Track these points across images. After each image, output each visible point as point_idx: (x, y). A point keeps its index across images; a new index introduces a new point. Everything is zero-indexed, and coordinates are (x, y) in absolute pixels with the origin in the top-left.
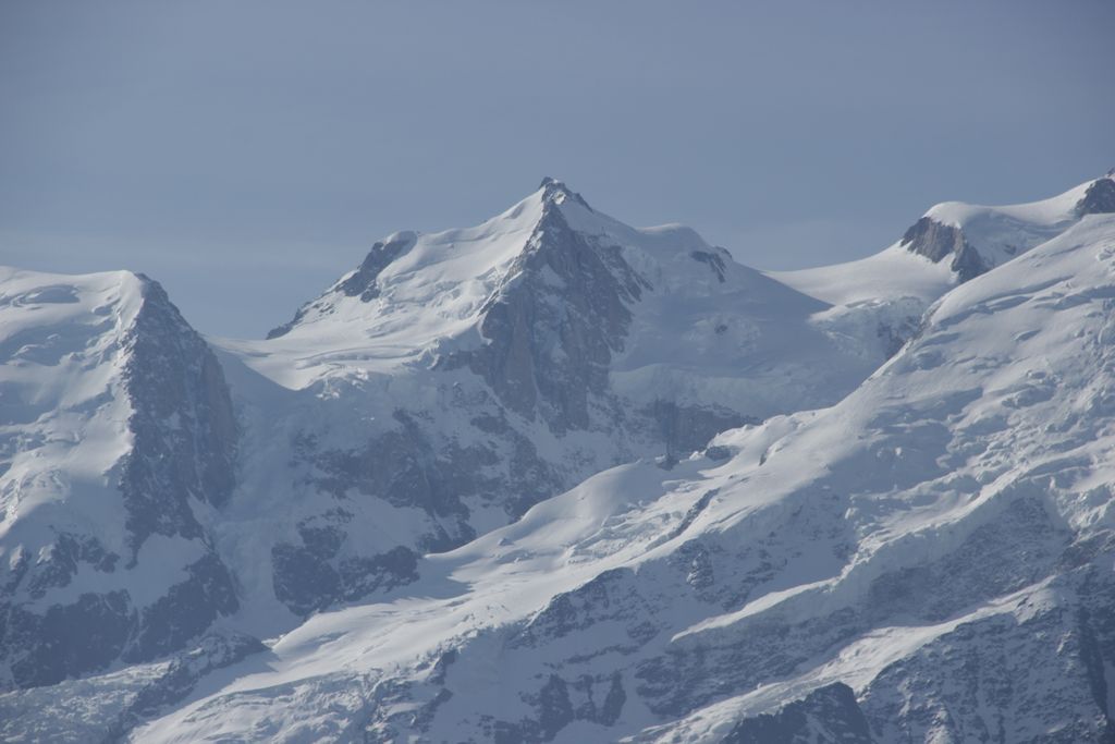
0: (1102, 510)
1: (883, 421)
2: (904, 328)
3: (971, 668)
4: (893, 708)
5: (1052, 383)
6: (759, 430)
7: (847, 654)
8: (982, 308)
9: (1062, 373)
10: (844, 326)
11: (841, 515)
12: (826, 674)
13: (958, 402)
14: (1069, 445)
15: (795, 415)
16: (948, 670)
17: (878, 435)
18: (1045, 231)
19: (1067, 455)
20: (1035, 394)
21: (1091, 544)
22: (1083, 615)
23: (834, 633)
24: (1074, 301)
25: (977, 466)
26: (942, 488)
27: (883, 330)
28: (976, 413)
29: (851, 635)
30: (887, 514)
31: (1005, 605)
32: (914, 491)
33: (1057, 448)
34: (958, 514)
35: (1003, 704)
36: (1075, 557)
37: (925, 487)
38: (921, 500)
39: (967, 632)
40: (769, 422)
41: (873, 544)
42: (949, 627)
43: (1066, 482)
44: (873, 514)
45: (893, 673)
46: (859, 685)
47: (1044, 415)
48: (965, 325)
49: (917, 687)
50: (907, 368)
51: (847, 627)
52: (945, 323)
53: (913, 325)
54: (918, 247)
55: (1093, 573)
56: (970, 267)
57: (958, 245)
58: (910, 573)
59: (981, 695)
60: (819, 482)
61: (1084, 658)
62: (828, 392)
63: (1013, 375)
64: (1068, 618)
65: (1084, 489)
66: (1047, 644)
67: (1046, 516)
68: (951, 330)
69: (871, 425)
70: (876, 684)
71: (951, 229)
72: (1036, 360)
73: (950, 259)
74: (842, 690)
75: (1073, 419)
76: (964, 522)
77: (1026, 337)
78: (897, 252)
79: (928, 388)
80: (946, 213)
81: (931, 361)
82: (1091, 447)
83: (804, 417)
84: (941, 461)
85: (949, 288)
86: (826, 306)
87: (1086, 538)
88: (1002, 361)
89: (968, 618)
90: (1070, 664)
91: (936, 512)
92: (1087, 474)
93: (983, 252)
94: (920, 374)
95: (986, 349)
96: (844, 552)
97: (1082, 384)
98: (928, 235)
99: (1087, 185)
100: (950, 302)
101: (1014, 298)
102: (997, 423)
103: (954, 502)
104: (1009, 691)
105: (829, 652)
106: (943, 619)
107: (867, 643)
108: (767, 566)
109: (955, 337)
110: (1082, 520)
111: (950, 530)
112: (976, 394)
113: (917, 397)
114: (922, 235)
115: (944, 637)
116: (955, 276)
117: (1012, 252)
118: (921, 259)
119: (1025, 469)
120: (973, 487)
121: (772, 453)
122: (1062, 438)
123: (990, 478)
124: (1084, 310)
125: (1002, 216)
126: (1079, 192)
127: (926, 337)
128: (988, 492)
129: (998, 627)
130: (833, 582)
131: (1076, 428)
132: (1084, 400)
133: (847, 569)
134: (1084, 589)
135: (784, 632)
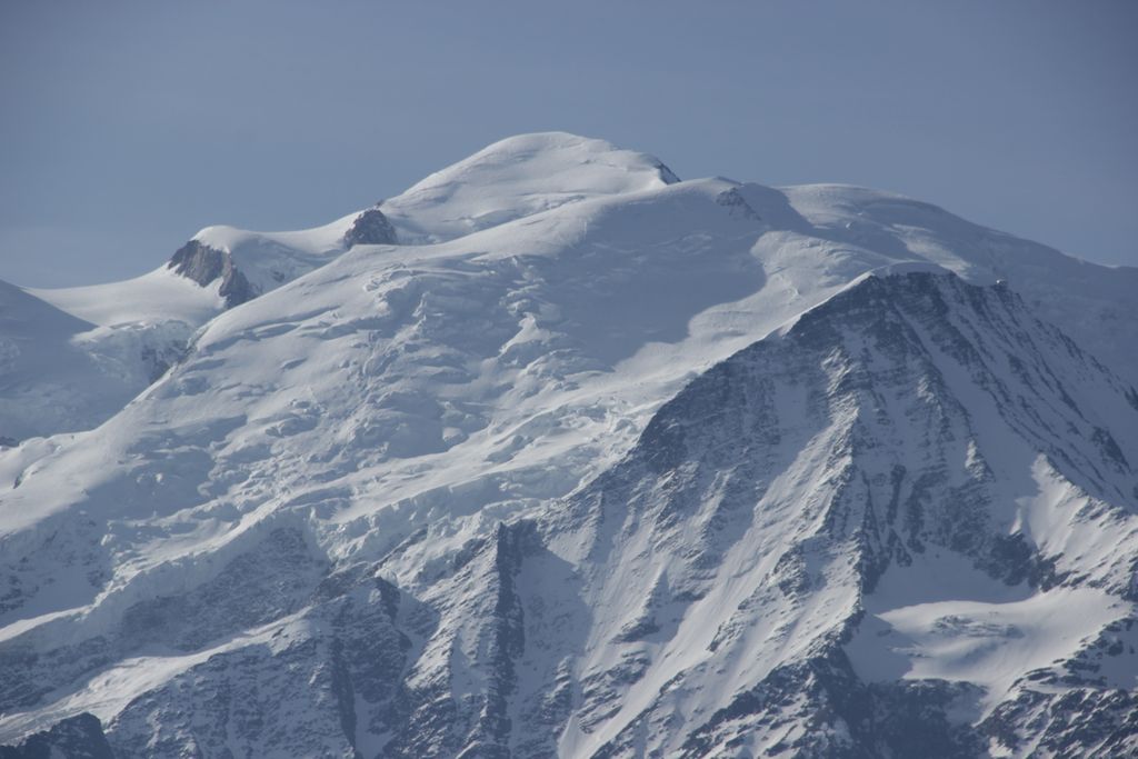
0: (360, 541)
1: (145, 446)
2: (169, 352)
3: (223, 699)
4: (141, 739)
5: (316, 413)
6: (14, 452)
7: (96, 684)
8: (249, 334)
9: (326, 403)
10: (107, 347)
11: (96, 542)
12: (73, 704)
13: (222, 429)
14: (331, 476)
15: (53, 438)
16: (198, 701)
17: (138, 461)
18: (315, 260)
19: (328, 485)
20: (299, 423)
21: (347, 575)
22: (337, 646)
23: (84, 662)
24: (340, 332)
25: (238, 495)
26: (202, 515)
27: (148, 353)
28: (239, 440)
29: (101, 664)
30: (145, 540)
31: (260, 636)
32: (173, 518)
33: (318, 478)
34: (217, 543)
35: (253, 736)
36: (331, 588)
37: (185, 514)
38: (180, 528)
39: (219, 663)
40: (25, 444)
41: (128, 572)
42: (202, 657)
43: (326, 513)
44: (130, 541)
45: (143, 703)
46: (106, 716)
47: (307, 445)
48: (232, 351)
49: (167, 719)
50: (171, 393)
51: (98, 657)
52: (211, 348)
53: (180, 351)
54: (185, 270)
55: (348, 605)
56: (238, 293)
57: (227, 269)
58: (166, 601)
59: (231, 727)
60: (75, 507)
61: (335, 690)
62: (88, 415)
63: (278, 403)
64: (321, 650)
65: (343, 519)
66: (300, 676)
67: (305, 546)
68: (217, 356)
69: (132, 450)
70: (125, 715)
71: (219, 254)
72: (301, 389)
73: (217, 284)
74: (89, 721)
75: (336, 450)
76: (223, 551)
77: (292, 366)
78: (164, 274)
79: (191, 414)
80: (216, 237)
81: (196, 387)
82: (352, 478)
83: (62, 440)
84: (202, 489)
85: (216, 313)
86: (90, 327)
87: (343, 569)
88: (266, 389)
89: (222, 649)
90: (322, 696)
91: (195, 540)
92: (347, 505)
93: (251, 278)
94: (183, 399)
95: (252, 376)
96: (98, 580)
97: (346, 415)
98: (197, 258)
99: (356, 216)
100: (217, 327)
101: (280, 327)
102: (259, 452)
103: (214, 530)
104: (259, 723)
105: (77, 682)
106: (197, 648)
107: (118, 673)
108: (18, 593)
109: (221, 363)
110: (340, 551)
111: (208, 559)
112: (241, 421)
113: (180, 423)
114: (189, 258)
115: (196, 668)
116: (222, 301)
117: (280, 279)
118: (189, 282)
119: (286, 498)
120: (233, 515)
121: (27, 477)
122: (324, 468)
123: (250, 507)
124: (350, 340)
125: (271, 243)
126: (348, 223)
127: (191, 361)
128: (248, 521)
129: (253, 657)
130: (86, 610)
131: (338, 459)
132: (347, 431)
133: (101, 597)
134: (339, 621)
135: (32, 660)
